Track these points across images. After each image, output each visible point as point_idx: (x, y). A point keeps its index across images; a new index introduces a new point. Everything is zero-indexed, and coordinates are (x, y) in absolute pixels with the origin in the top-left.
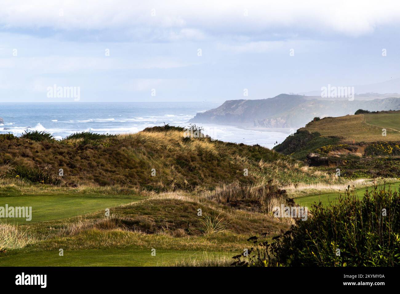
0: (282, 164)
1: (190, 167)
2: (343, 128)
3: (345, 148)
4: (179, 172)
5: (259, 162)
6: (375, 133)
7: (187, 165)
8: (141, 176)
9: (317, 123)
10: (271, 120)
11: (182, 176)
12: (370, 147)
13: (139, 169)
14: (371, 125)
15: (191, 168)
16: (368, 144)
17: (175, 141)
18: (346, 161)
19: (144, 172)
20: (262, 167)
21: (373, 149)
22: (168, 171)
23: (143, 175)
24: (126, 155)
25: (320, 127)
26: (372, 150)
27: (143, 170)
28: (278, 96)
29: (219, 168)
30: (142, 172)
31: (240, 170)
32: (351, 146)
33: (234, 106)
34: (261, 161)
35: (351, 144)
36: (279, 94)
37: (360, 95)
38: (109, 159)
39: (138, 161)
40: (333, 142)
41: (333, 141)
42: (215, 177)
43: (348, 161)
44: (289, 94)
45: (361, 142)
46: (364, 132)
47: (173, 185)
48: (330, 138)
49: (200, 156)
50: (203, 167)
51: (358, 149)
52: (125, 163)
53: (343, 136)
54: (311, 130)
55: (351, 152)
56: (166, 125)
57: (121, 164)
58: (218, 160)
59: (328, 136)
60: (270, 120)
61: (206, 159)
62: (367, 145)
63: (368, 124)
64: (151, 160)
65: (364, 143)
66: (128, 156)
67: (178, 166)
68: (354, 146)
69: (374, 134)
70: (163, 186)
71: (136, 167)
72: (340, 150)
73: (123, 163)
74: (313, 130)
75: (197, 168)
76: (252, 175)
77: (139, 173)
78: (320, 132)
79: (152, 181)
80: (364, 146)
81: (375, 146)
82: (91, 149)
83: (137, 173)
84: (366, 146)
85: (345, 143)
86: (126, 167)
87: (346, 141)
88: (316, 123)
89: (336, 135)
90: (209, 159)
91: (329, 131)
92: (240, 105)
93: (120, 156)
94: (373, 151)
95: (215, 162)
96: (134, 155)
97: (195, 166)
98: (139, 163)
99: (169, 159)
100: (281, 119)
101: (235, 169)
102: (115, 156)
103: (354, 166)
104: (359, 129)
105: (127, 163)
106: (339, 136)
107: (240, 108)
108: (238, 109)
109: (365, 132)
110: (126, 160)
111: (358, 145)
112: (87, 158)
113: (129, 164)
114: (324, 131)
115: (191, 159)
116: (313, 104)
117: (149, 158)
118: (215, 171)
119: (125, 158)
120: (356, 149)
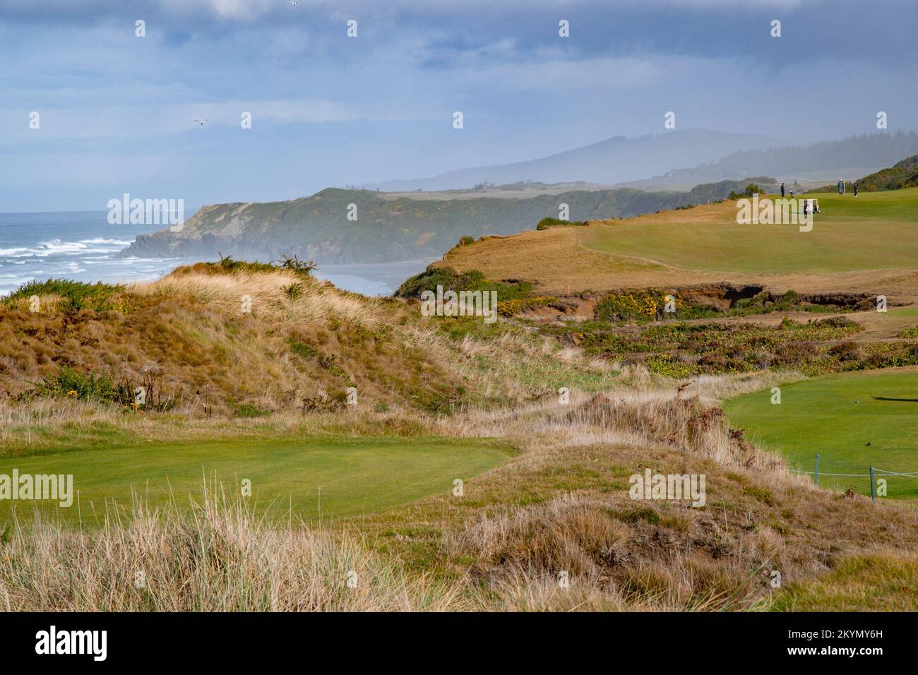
0: (512, 346)
1: (321, 359)
2: (532, 260)
3: (549, 306)
4: (302, 370)
5: (461, 340)
6: (609, 269)
7: (313, 353)
8: (222, 381)
9: (468, 249)
10: (308, 247)
11: (309, 380)
12: (606, 303)
13: (214, 365)
14: (596, 251)
15: (325, 360)
16: (601, 296)
17: (273, 296)
18: (581, 335)
19: (226, 371)
20: (472, 352)
21: (612, 306)
22: (277, 369)
23: (225, 379)
24: (179, 332)
25: (478, 259)
26: (610, 308)
27: (225, 368)
28: (321, 194)
29: (382, 358)
30: (223, 373)
31: (430, 362)
32: (562, 301)
33: (222, 217)
34: (466, 339)
35: (561, 296)
36: (325, 188)
37: (501, 186)
38: (142, 344)
39: (209, 346)
40: (520, 293)
41: (520, 290)
42: (378, 380)
43: (586, 334)
44: (345, 188)
45: (586, 292)
46: (583, 268)
47: (299, 402)
48: (508, 285)
49: (334, 330)
50: (349, 356)
51: (579, 308)
52: (179, 351)
53: (536, 278)
54: (459, 266)
55: (564, 314)
56: (224, 258)
57: (171, 355)
58: (376, 339)
59: (501, 279)
60: (306, 248)
61: (349, 338)
62: (599, 298)
63: (589, 250)
64: (235, 343)
65: (591, 292)
66: (184, 334)
67: (297, 355)
68: (569, 301)
69: (607, 271)
70: (273, 404)
71: (207, 362)
72: (539, 310)
73: (174, 352)
74: (463, 265)
75: (337, 360)
76: (458, 374)
77: (217, 375)
78: (482, 269)
79: (248, 393)
80: (591, 299)
81: (616, 299)
82: (94, 320)
83: (210, 375)
84: (596, 299)
85: (549, 293)
86: (184, 361)
87: (549, 288)
88: (468, 251)
89: (521, 276)
90: (356, 337)
91: (501, 267)
92: (235, 215)
93: (165, 334)
94: (613, 311)
95: (371, 345)
96: (196, 331)
97: (333, 355)
98: (213, 352)
99: (275, 339)
100: (331, 244)
101: (418, 359)
102: (152, 336)
103: (628, 346)
104: (571, 262)
105: (184, 352)
106: (527, 277)
107: (235, 221)
108: (230, 225)
109: (586, 267)
110: (181, 345)
111: (579, 299)
112: (92, 342)
113: (188, 355)
114: (490, 267)
115: (319, 339)
116: (400, 210)
117: (231, 338)
118: (374, 366)
119: (179, 339)
120: (574, 307)
